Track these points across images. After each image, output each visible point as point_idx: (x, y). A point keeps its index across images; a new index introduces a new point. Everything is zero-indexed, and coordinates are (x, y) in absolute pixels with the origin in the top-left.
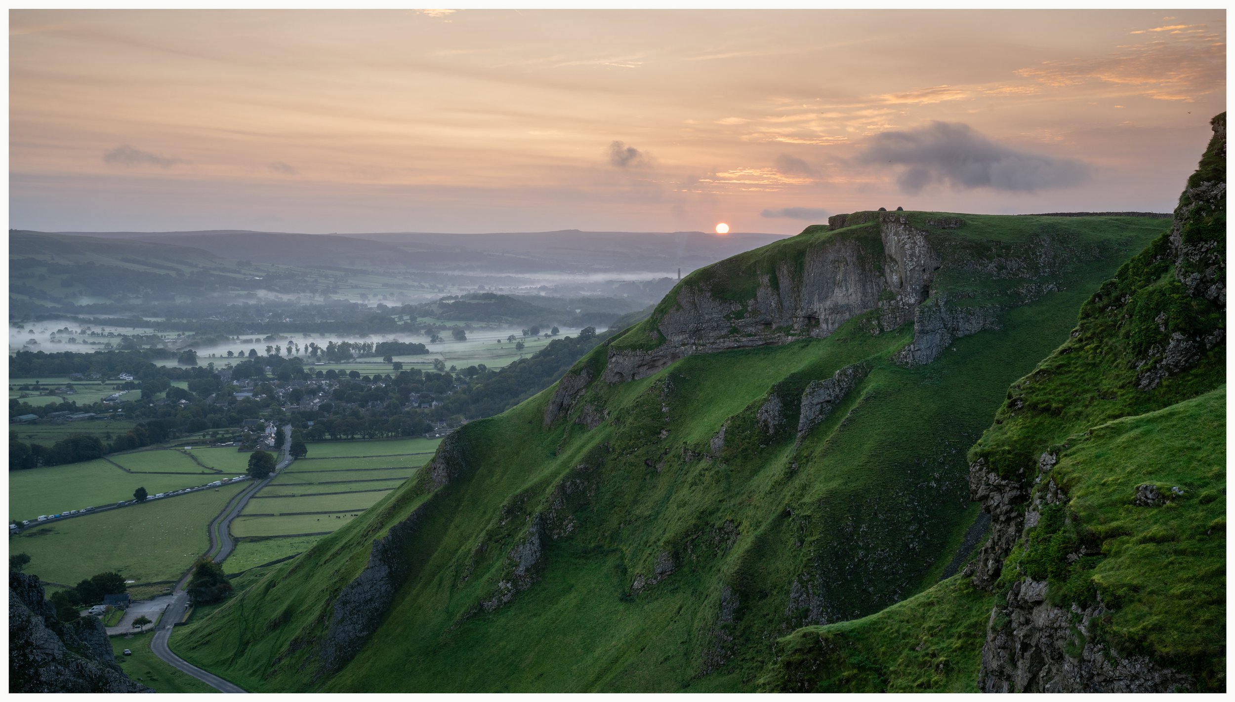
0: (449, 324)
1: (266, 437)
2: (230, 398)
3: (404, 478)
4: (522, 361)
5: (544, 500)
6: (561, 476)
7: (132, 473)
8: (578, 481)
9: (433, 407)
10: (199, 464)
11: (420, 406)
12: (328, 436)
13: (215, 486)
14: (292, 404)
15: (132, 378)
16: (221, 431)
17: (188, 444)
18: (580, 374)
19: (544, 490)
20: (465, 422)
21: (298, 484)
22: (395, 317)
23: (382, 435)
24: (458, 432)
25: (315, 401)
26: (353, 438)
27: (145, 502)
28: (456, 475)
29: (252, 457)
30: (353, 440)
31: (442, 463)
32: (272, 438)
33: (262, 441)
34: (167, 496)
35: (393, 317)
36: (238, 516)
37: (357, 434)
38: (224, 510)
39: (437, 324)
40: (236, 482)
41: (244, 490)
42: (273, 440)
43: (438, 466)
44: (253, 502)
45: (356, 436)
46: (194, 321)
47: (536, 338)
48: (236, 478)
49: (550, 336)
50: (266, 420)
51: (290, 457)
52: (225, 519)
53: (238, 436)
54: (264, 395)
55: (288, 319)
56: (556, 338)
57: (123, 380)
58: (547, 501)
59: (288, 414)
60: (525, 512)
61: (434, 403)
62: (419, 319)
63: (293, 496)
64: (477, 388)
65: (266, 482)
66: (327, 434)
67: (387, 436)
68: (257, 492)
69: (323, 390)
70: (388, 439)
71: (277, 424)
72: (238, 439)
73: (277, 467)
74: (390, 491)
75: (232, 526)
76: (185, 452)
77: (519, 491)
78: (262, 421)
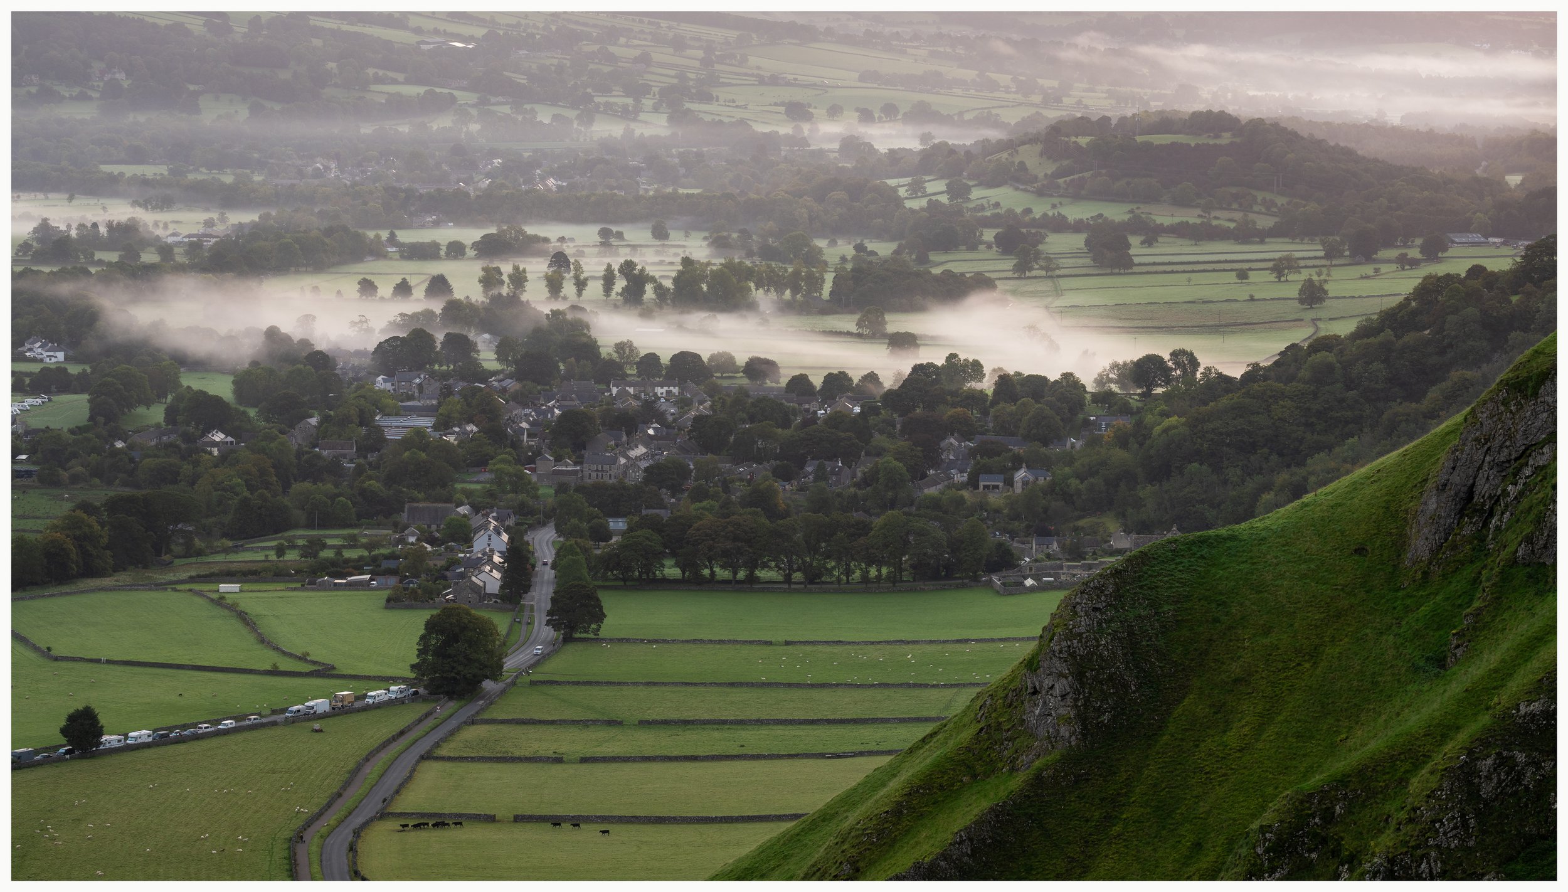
0: (1075, 212)
1: (475, 565)
2: (363, 430)
3: (927, 720)
4: (1322, 344)
5: (1403, 815)
6: (1462, 737)
7: (56, 659)
8: (1521, 757)
9: (1018, 488)
10: (262, 640)
11: (973, 483)
12: (671, 570)
13: (311, 716)
14: (558, 459)
15: (61, 356)
16: (334, 538)
17: (229, 576)
18: (1535, 394)
19: (1403, 782)
20: (1123, 542)
21: (574, 722)
22: (900, 184)
23: (848, 572)
24: (1117, 573)
25: (633, 453)
26: (752, 580)
27: (94, 756)
28: (1106, 718)
29: (432, 626)
30: (751, 584)
31: (1061, 675)
32: (495, 566)
33: (462, 576)
34: (162, 740)
35: (892, 182)
36: (383, 815)
37: (765, 566)
38: (339, 795)
39: (1038, 212)
40: (378, 706)
41: (402, 733)
42: (496, 574)
43: (1048, 682)
44: (431, 772)
45: (762, 574)
46: (257, 178)
47: (1368, 269)
48: (378, 694)
49: (1414, 263)
50: (476, 509)
51: (548, 633)
52: (341, 822)
53: (387, 557)
54: (472, 428)
55: (551, 182)
56: (1440, 269)
57: (34, 360)
58: (1411, 820)
59: (547, 492)
60: (1335, 853)
61: (1021, 474)
62: (976, 194)
63: (558, 760)
64: (1166, 431)
65: (470, 710)
66: (668, 562)
67: (865, 579)
68: (444, 740)
69: (660, 417)
70: (867, 586)
71: (511, 522)
72: (386, 564)
73: (510, 663)
74: (884, 761)
75: (361, 847)
76: (219, 601)
77: (1316, 780)
78: (463, 510)
